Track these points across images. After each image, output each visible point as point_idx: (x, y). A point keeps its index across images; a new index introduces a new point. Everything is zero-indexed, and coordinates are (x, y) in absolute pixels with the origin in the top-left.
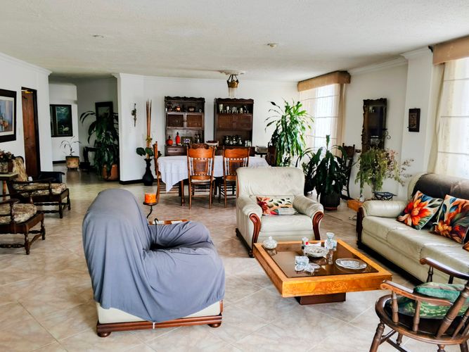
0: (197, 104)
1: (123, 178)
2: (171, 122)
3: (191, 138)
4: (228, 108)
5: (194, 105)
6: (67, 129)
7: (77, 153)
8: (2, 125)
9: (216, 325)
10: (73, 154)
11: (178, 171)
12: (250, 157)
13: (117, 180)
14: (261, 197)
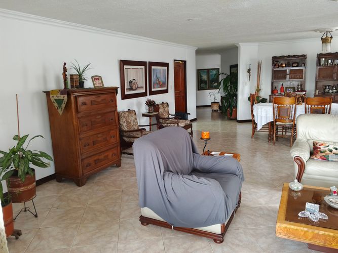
0: (300, 60)
1: (239, 118)
2: (277, 75)
3: (294, 88)
4: (330, 61)
5: (298, 61)
6: (216, 84)
7: (219, 100)
8: (158, 84)
9: (218, 241)
10: (216, 101)
11: (266, 115)
12: (332, 104)
13: (235, 119)
14: (317, 141)
